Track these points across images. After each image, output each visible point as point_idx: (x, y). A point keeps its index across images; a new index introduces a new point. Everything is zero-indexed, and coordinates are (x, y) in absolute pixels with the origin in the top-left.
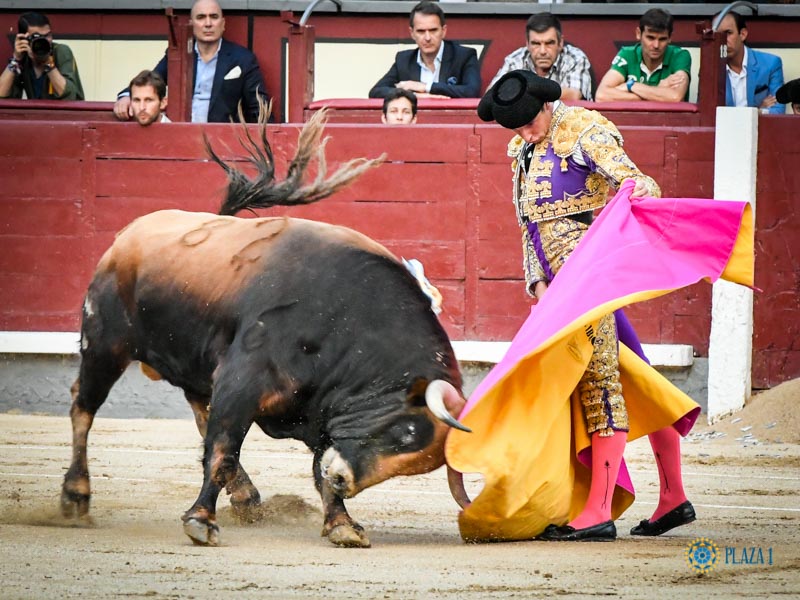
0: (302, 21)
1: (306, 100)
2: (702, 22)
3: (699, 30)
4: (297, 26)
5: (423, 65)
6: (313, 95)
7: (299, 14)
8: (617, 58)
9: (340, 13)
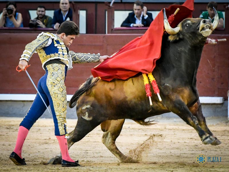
0: (111, 5)
1: (112, 27)
2: (225, 5)
3: (225, 7)
4: (109, 6)
5: (137, 18)
6: (114, 26)
7: (110, 3)
8: (201, 15)
9: (121, 3)
